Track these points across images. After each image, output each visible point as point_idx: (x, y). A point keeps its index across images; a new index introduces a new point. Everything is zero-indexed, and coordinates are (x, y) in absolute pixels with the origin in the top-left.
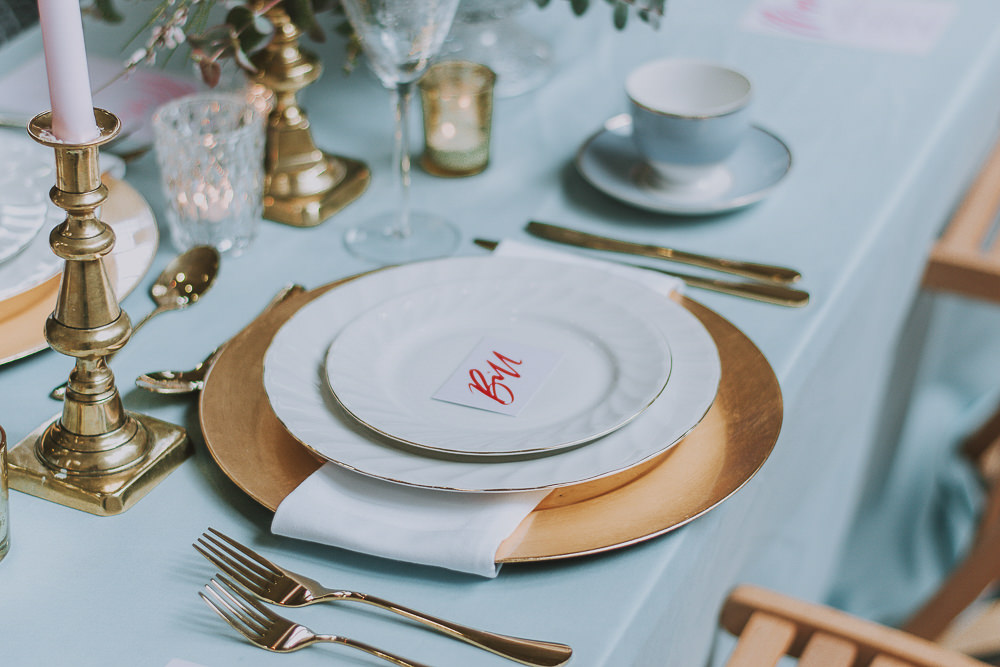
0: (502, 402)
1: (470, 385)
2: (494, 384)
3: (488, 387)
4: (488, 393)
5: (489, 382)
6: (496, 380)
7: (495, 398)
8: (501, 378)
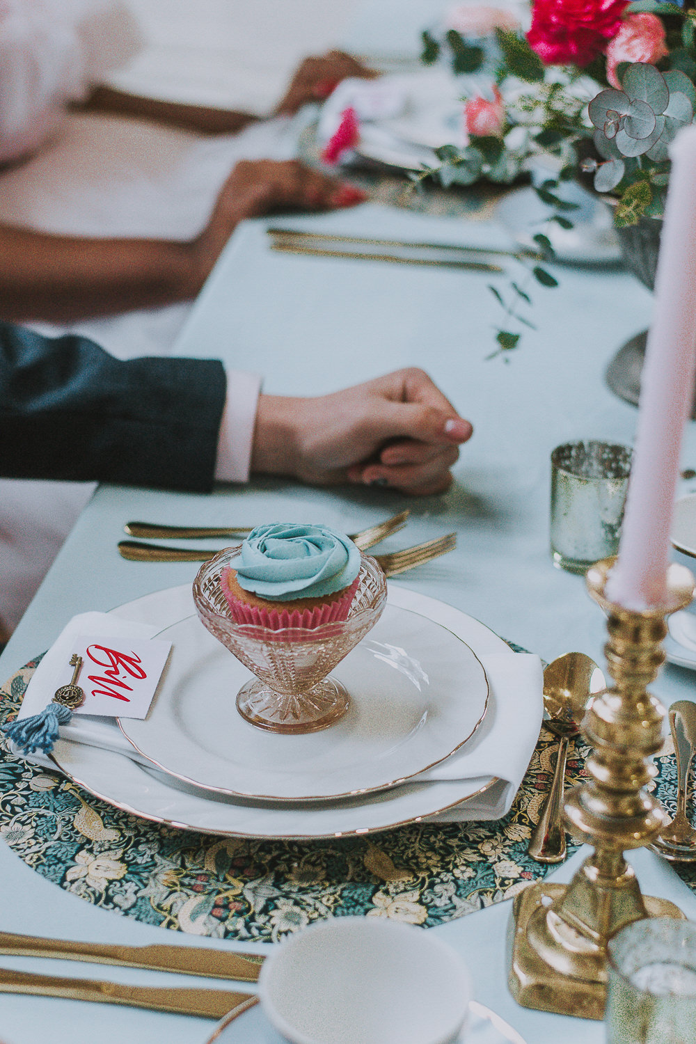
0: (97, 647)
1: (140, 661)
2: (115, 666)
3: (119, 661)
4: (117, 654)
5: (120, 666)
6: (113, 669)
7: (107, 651)
8: (108, 673)
